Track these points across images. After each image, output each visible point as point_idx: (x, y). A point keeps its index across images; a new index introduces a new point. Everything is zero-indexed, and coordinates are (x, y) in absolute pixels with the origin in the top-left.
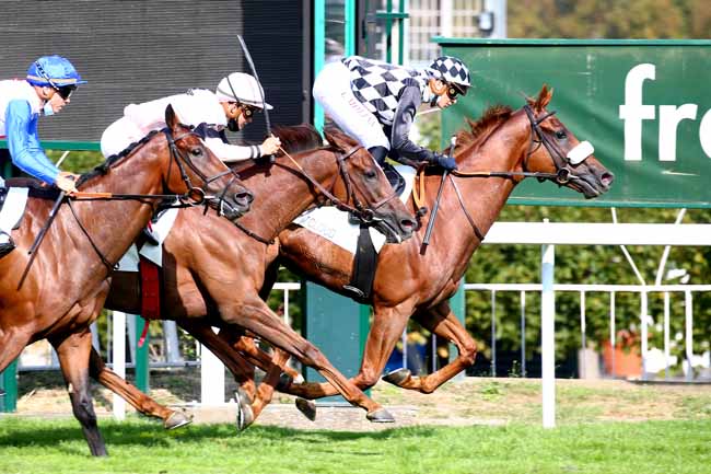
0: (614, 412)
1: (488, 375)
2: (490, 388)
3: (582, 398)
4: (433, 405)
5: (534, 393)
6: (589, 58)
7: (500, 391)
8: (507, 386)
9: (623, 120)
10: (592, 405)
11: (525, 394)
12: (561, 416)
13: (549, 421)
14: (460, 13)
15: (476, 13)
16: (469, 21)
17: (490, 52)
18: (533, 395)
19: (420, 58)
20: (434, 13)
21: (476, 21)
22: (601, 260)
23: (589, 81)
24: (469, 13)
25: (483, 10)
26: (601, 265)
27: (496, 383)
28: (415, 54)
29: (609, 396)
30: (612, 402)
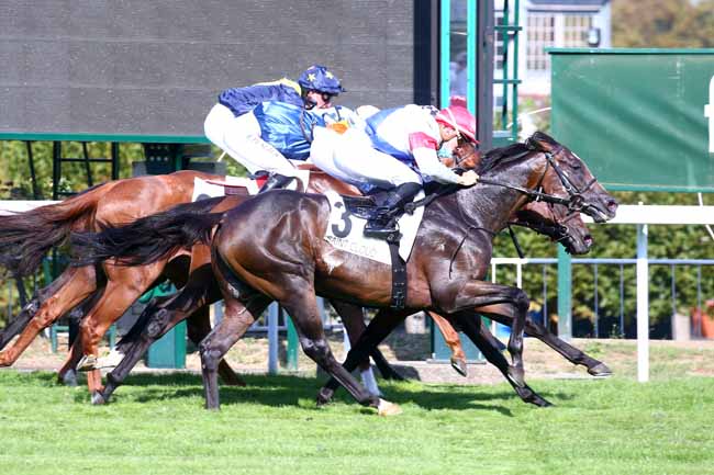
0: (700, 368)
1: (592, 336)
2: (593, 347)
3: (673, 357)
4: (544, 362)
5: (632, 352)
6: (678, 65)
7: (602, 351)
8: (608, 346)
9: (708, 118)
10: (681, 362)
11: (623, 352)
12: (654, 372)
13: (643, 376)
14: (571, 29)
15: (585, 29)
16: (578, 36)
17: (592, 60)
18: (630, 354)
19: (536, 68)
20: (548, 29)
21: (584, 36)
22: (691, 239)
23: (678, 84)
24: (579, 29)
25: (591, 27)
26: (691, 244)
27: (599, 344)
28: (533, 65)
29: (695, 354)
30: (699, 359)
